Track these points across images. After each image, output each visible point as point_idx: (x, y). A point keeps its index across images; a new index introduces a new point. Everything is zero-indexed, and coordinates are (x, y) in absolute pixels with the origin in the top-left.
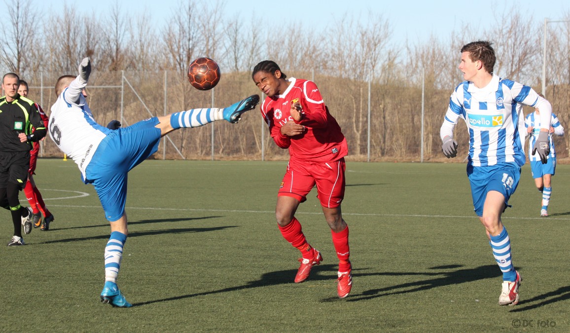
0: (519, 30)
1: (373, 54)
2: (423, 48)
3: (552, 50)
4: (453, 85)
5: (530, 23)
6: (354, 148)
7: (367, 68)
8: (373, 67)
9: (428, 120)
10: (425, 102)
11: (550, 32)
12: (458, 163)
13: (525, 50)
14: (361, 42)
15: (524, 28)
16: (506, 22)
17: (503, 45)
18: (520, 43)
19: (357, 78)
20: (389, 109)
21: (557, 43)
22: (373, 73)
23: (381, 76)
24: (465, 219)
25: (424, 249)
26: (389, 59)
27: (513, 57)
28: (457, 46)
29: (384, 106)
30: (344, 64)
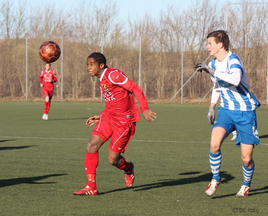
0: (208, 10)
1: (104, 26)
2: (140, 22)
3: (231, 23)
4: (162, 48)
5: (216, 5)
6: (92, 93)
7: (100, 36)
8: (105, 35)
9: (144, 73)
10: (141, 61)
11: (230, 11)
12: (165, 103)
13: (213, 24)
14: (97, 18)
15: (212, 8)
16: (199, 4)
17: (197, 20)
18: (209, 19)
19: (93, 44)
20: (116, 65)
21: (235, 19)
22: (105, 40)
23: (110, 42)
24: (170, 143)
25: (141, 164)
26: (116, 30)
27: (204, 29)
28: (164, 21)
29: (113, 63)
30: (85, 34)
